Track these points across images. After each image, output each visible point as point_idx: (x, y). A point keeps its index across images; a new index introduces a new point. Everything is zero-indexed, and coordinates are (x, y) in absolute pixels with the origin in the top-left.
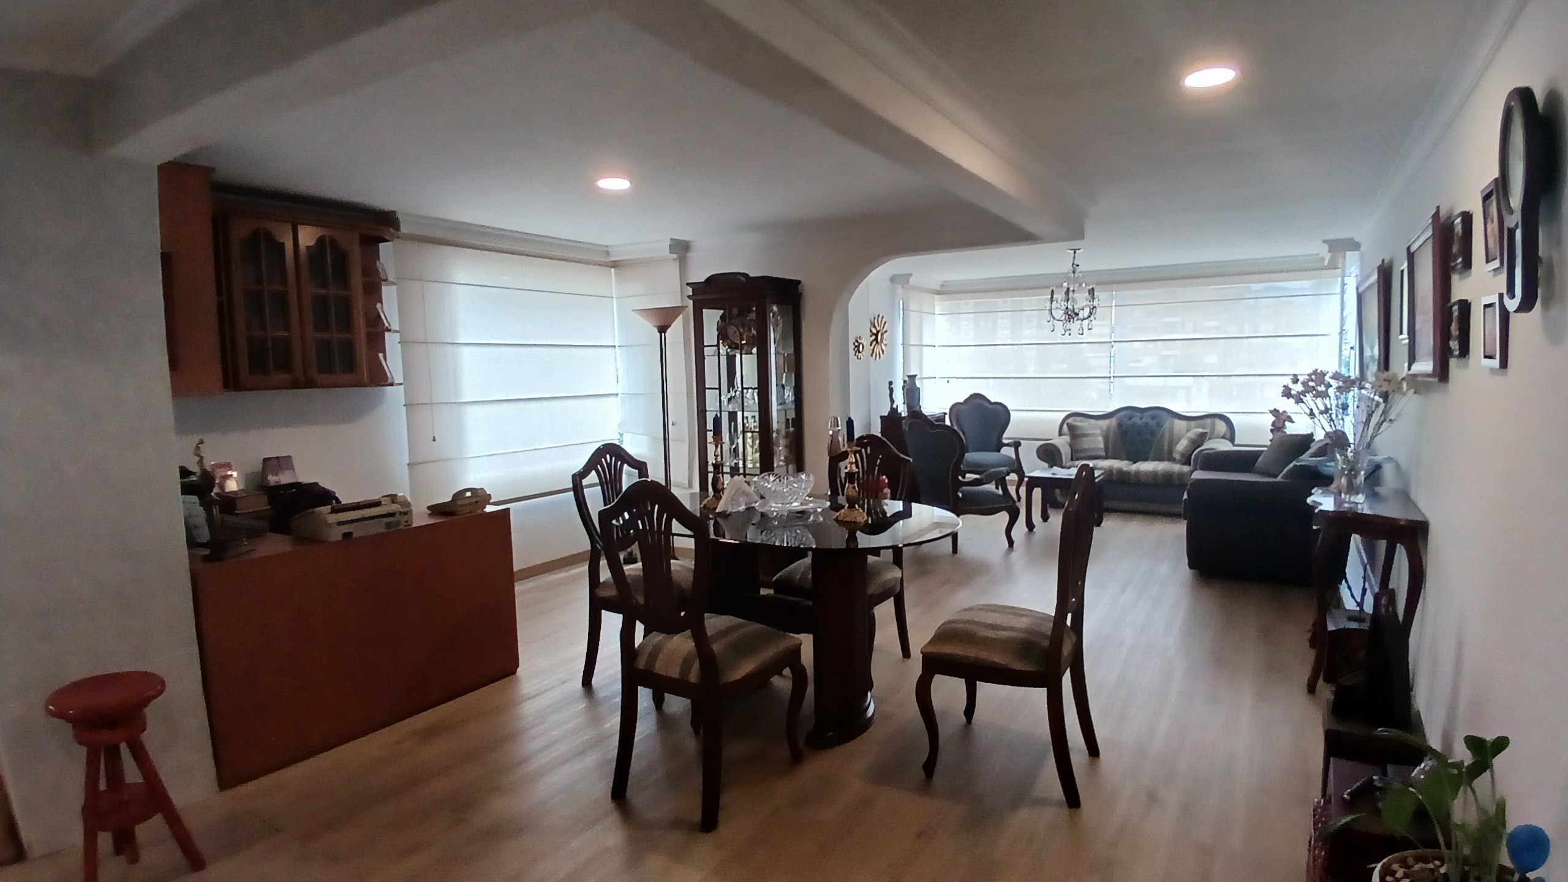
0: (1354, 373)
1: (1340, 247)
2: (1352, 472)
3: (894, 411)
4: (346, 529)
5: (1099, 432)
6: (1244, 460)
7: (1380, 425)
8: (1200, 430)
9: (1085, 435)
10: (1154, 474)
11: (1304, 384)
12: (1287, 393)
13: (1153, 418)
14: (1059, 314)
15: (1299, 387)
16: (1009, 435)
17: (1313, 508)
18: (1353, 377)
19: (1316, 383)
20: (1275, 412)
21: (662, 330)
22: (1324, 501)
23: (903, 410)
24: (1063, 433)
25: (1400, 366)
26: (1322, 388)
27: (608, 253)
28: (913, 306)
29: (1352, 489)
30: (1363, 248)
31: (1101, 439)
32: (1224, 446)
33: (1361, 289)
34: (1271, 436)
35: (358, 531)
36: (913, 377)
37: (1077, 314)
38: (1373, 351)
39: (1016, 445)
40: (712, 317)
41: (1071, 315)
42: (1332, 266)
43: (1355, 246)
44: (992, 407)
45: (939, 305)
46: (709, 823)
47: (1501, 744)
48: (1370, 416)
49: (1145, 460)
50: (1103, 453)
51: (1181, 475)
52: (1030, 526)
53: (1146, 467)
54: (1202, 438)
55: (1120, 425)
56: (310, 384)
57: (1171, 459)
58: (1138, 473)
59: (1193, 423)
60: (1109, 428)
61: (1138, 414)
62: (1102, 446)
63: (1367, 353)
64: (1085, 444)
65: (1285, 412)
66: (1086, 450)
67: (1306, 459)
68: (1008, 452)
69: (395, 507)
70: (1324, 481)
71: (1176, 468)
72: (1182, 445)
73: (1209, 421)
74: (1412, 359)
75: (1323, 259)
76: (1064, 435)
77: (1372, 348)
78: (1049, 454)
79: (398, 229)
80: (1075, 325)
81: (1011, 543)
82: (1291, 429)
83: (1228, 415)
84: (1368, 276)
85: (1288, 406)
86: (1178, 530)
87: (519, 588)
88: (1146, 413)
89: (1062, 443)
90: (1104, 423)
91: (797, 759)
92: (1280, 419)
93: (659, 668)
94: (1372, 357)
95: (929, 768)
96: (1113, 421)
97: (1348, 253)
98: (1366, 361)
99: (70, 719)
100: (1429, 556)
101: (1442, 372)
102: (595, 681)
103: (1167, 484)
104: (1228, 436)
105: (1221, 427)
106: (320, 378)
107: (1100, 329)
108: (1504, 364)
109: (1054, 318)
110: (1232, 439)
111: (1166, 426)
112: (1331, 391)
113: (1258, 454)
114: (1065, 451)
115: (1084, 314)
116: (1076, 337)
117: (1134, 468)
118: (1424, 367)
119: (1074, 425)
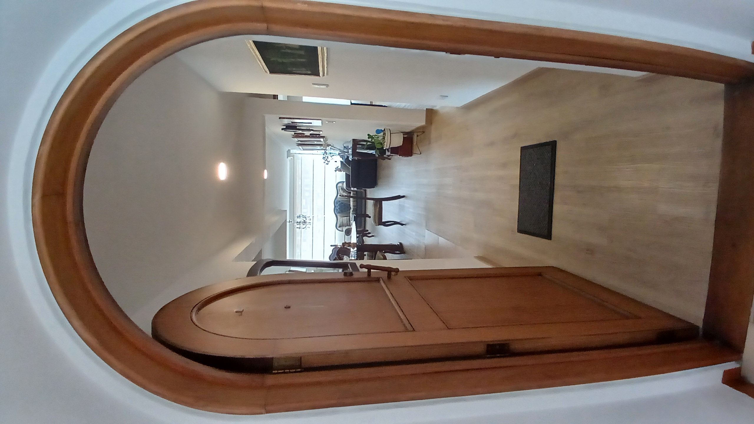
0: (323, 151)
1: (289, 154)
2: (345, 152)
5: (341, 219)
7: (334, 147)
8: (341, 190)
9: (342, 222)
10: (354, 201)
11: (325, 161)
13: (337, 203)
14: (304, 226)
15: (326, 162)
17: (352, 159)
18: (324, 152)
20: (336, 171)
24: (342, 230)
25: (323, 143)
26: (326, 157)
29: (348, 152)
30: (290, 149)
31: (344, 218)
33: (302, 149)
34: (343, 172)
37: (304, 221)
38: (319, 147)
41: (305, 222)
42: (294, 157)
44: (333, 253)
47: (368, 135)
48: (332, 149)
49: (350, 205)
50: (348, 217)
54: (342, 189)
55: (339, 213)
57: (349, 197)
58: (354, 206)
59: (339, 192)
60: (340, 216)
61: (336, 208)
62: (346, 217)
63: (319, 148)
64: (345, 222)
65: (336, 168)
66: (347, 222)
72: (345, 195)
73: (338, 188)
74: (320, 141)
75: (291, 159)
76: (343, 229)
77: (317, 148)
80: (308, 221)
83: (337, 183)
84: (300, 149)
88: (336, 206)
89: (345, 229)
90: (339, 217)
94: (320, 148)
96: (338, 215)
97: (291, 152)
98: (321, 149)
100: (359, 139)
101: (323, 137)
104: (343, 183)
105: (340, 185)
107: (308, 214)
108: (321, 131)
109: (305, 227)
110: (344, 182)
111: (339, 199)
112: (327, 156)
114: (347, 227)
115: (305, 219)
116: (311, 221)
117: (352, 207)
118: (322, 140)
119: (339, 226)
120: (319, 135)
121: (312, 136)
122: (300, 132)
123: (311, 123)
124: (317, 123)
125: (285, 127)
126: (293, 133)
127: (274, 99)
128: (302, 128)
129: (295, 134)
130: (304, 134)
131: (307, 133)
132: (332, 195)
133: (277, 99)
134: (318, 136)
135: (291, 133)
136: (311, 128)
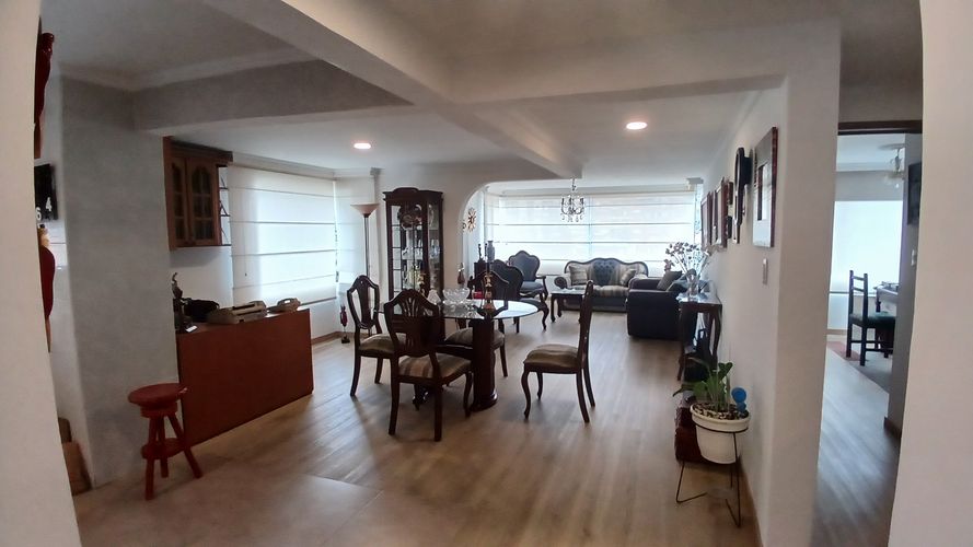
1: (695, 181)
2: (694, 286)
3: (481, 260)
4: (240, 318)
5: (584, 270)
6: (652, 284)
8: (632, 270)
9: (578, 273)
10: (612, 291)
11: (674, 248)
12: (668, 252)
13: (610, 264)
14: (566, 210)
15: (672, 250)
16: (539, 272)
17: (679, 301)
19: (679, 248)
20: (666, 261)
21: (366, 216)
22: (683, 298)
23: (486, 259)
26: (681, 250)
27: (334, 173)
28: (488, 203)
29: (694, 293)
30: (704, 183)
31: (585, 274)
32: (644, 277)
33: (702, 203)
34: (664, 272)
35: (246, 319)
36: (491, 242)
37: (575, 211)
38: (706, 234)
39: (544, 278)
40: (395, 210)
41: (572, 211)
43: (702, 182)
44: (530, 258)
45: (501, 203)
46: (438, 438)
47: (729, 366)
49: (607, 285)
51: (624, 292)
52: (553, 319)
53: (608, 288)
54: (634, 273)
55: (594, 267)
56: (193, 245)
57: (619, 284)
58: (604, 292)
59: (629, 266)
60: (589, 268)
61: (603, 262)
62: (586, 278)
63: (704, 235)
64: (578, 277)
65: (669, 261)
66: (578, 280)
67: (678, 281)
68: (540, 281)
69: (260, 307)
70: (683, 290)
71: (622, 288)
72: (624, 277)
73: (636, 265)
74: (718, 238)
75: (687, 188)
76: (567, 272)
78: (560, 282)
79: (232, 160)
80: (574, 217)
81: (545, 327)
82: (673, 269)
83: (645, 262)
84: (704, 198)
85: (669, 257)
86: (623, 319)
87: (314, 348)
88: (607, 261)
89: (567, 276)
90: (587, 266)
91: (468, 415)
92: (669, 265)
93: (412, 374)
94: (705, 237)
95: (527, 413)
96: (591, 265)
97: (698, 184)
99: (140, 404)
101: (725, 244)
102: (356, 394)
103: (618, 296)
104: (645, 274)
105: (642, 268)
106: (198, 242)
107: (586, 217)
108: (738, 242)
110: (647, 274)
111: (617, 267)
113: (658, 281)
114: (569, 281)
115: (578, 211)
116: (574, 222)
117: (601, 289)
118: (719, 241)
119: (572, 267)
120: (730, 236)
121: (728, 221)
122: (736, 193)
123: (760, 218)
124: (761, 232)
125: (747, 155)
126: (733, 180)
127: (840, 124)
128: (745, 198)
129: (731, 184)
130: (731, 203)
131: (732, 211)
132: (626, 254)
133: (840, 134)
134: (727, 236)
135: (731, 174)
136: (744, 218)
